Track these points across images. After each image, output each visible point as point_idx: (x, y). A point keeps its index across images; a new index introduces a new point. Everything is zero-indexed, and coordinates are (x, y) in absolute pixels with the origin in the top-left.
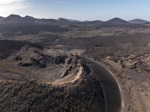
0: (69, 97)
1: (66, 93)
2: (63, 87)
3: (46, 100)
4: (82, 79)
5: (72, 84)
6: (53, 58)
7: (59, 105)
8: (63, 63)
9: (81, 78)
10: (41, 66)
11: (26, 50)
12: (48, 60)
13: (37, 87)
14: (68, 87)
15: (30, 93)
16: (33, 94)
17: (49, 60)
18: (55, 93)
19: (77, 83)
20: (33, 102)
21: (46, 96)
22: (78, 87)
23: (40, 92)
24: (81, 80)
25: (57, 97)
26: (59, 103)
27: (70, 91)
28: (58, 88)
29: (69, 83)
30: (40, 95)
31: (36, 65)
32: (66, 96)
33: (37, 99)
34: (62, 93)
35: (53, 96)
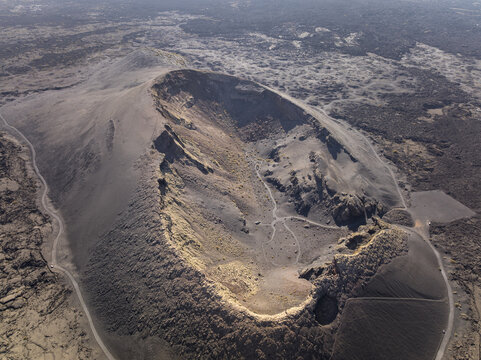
0: (231, 341)
1: (231, 331)
2: (235, 318)
3: (198, 319)
4: (284, 326)
5: (255, 322)
6: (337, 200)
7: (208, 340)
8: (350, 229)
9: (285, 323)
10: (299, 206)
11: (302, 139)
12: (321, 199)
13: (199, 287)
14: (242, 323)
15: (186, 291)
16: (189, 295)
17: (325, 199)
18: (215, 318)
19: (267, 328)
20: (182, 307)
21: (200, 312)
22: (261, 337)
23: (197, 300)
24: (279, 327)
25: (213, 326)
26: (211, 338)
27: (241, 333)
28: (226, 312)
29: (251, 318)
30: (195, 303)
31: (292, 196)
32: (228, 336)
33: (188, 307)
34: (226, 327)
35: (209, 320)
